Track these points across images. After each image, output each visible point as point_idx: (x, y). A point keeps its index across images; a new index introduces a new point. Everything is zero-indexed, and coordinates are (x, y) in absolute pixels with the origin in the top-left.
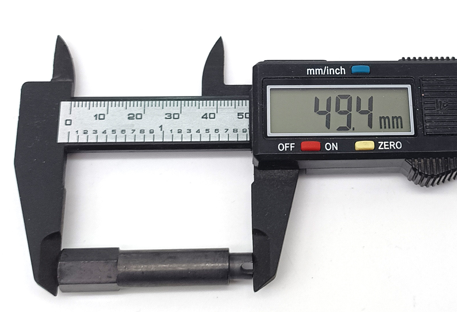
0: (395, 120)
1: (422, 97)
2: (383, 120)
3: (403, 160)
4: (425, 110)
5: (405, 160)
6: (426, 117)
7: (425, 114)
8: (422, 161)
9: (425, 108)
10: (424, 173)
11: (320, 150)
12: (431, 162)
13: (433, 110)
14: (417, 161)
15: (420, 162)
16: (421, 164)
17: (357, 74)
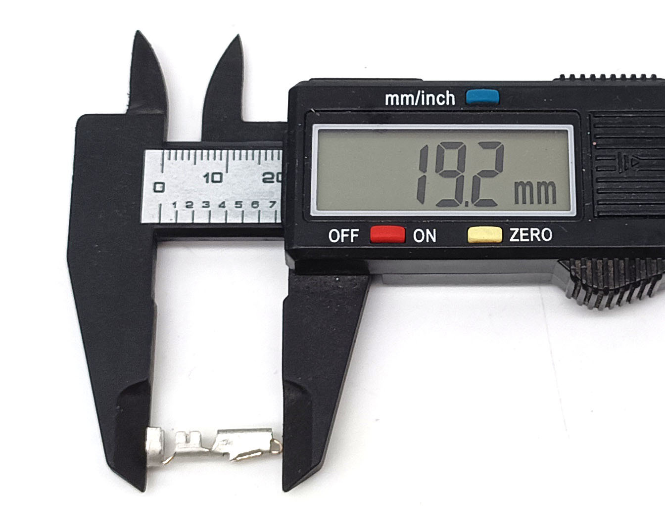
0: (543, 188)
1: (593, 147)
2: (520, 189)
3: (553, 262)
4: (597, 171)
5: (558, 261)
6: (599, 183)
7: (597, 179)
8: (589, 264)
9: (597, 168)
10: (591, 285)
11: (405, 242)
12: (605, 267)
13: (612, 171)
14: (580, 264)
15: (586, 265)
16: (586, 269)
17: (475, 104)
